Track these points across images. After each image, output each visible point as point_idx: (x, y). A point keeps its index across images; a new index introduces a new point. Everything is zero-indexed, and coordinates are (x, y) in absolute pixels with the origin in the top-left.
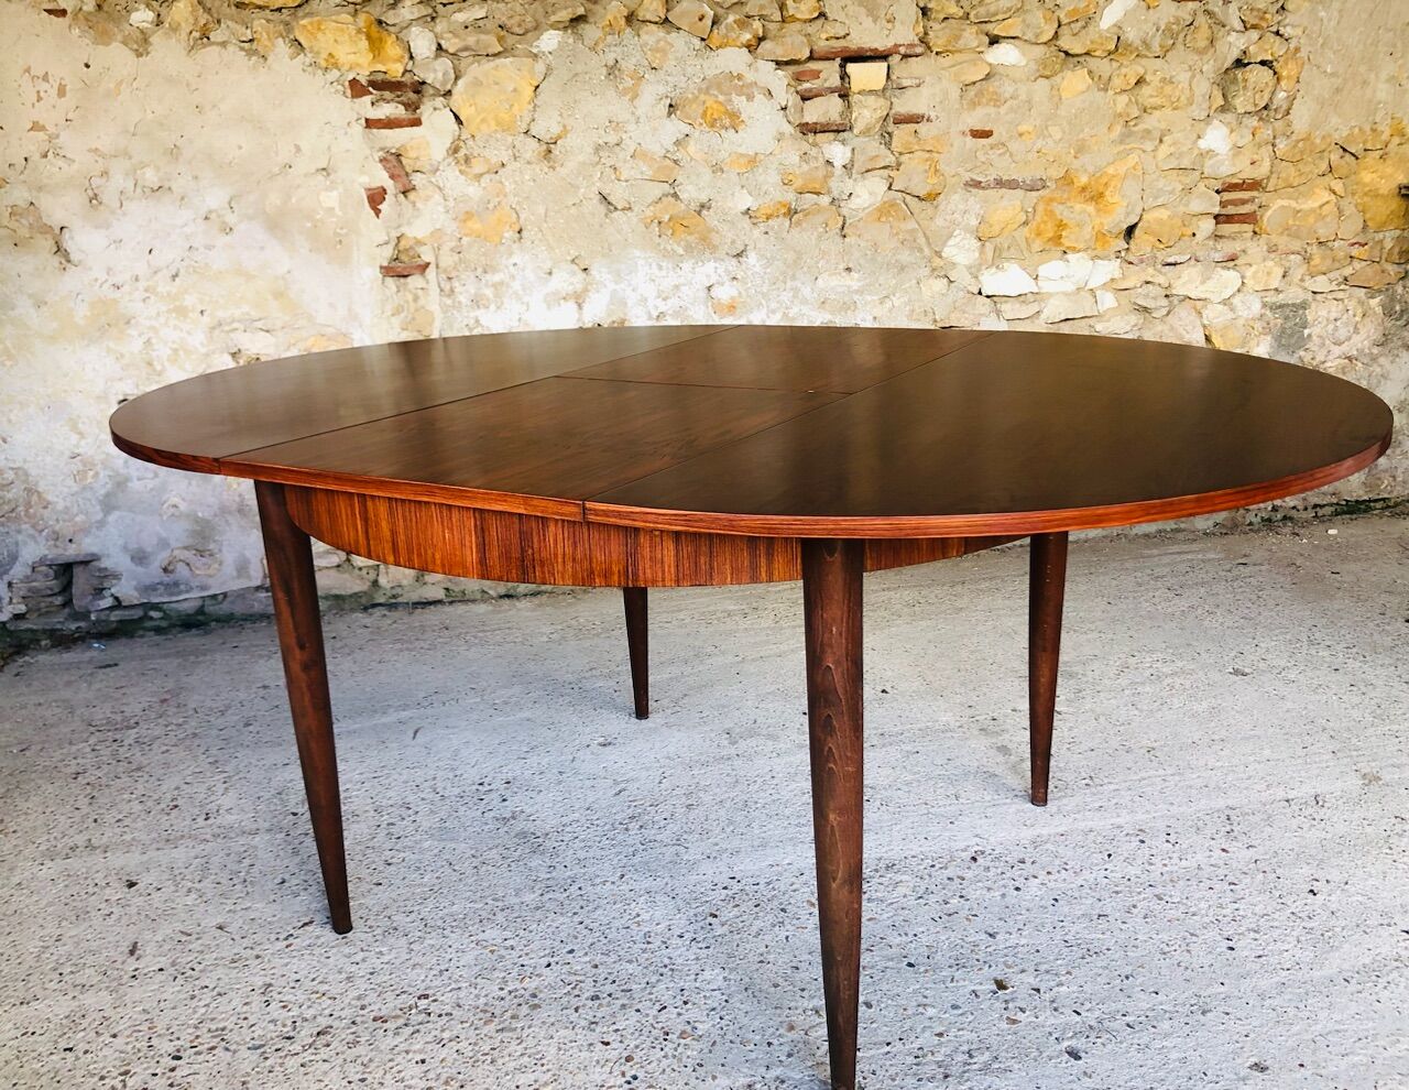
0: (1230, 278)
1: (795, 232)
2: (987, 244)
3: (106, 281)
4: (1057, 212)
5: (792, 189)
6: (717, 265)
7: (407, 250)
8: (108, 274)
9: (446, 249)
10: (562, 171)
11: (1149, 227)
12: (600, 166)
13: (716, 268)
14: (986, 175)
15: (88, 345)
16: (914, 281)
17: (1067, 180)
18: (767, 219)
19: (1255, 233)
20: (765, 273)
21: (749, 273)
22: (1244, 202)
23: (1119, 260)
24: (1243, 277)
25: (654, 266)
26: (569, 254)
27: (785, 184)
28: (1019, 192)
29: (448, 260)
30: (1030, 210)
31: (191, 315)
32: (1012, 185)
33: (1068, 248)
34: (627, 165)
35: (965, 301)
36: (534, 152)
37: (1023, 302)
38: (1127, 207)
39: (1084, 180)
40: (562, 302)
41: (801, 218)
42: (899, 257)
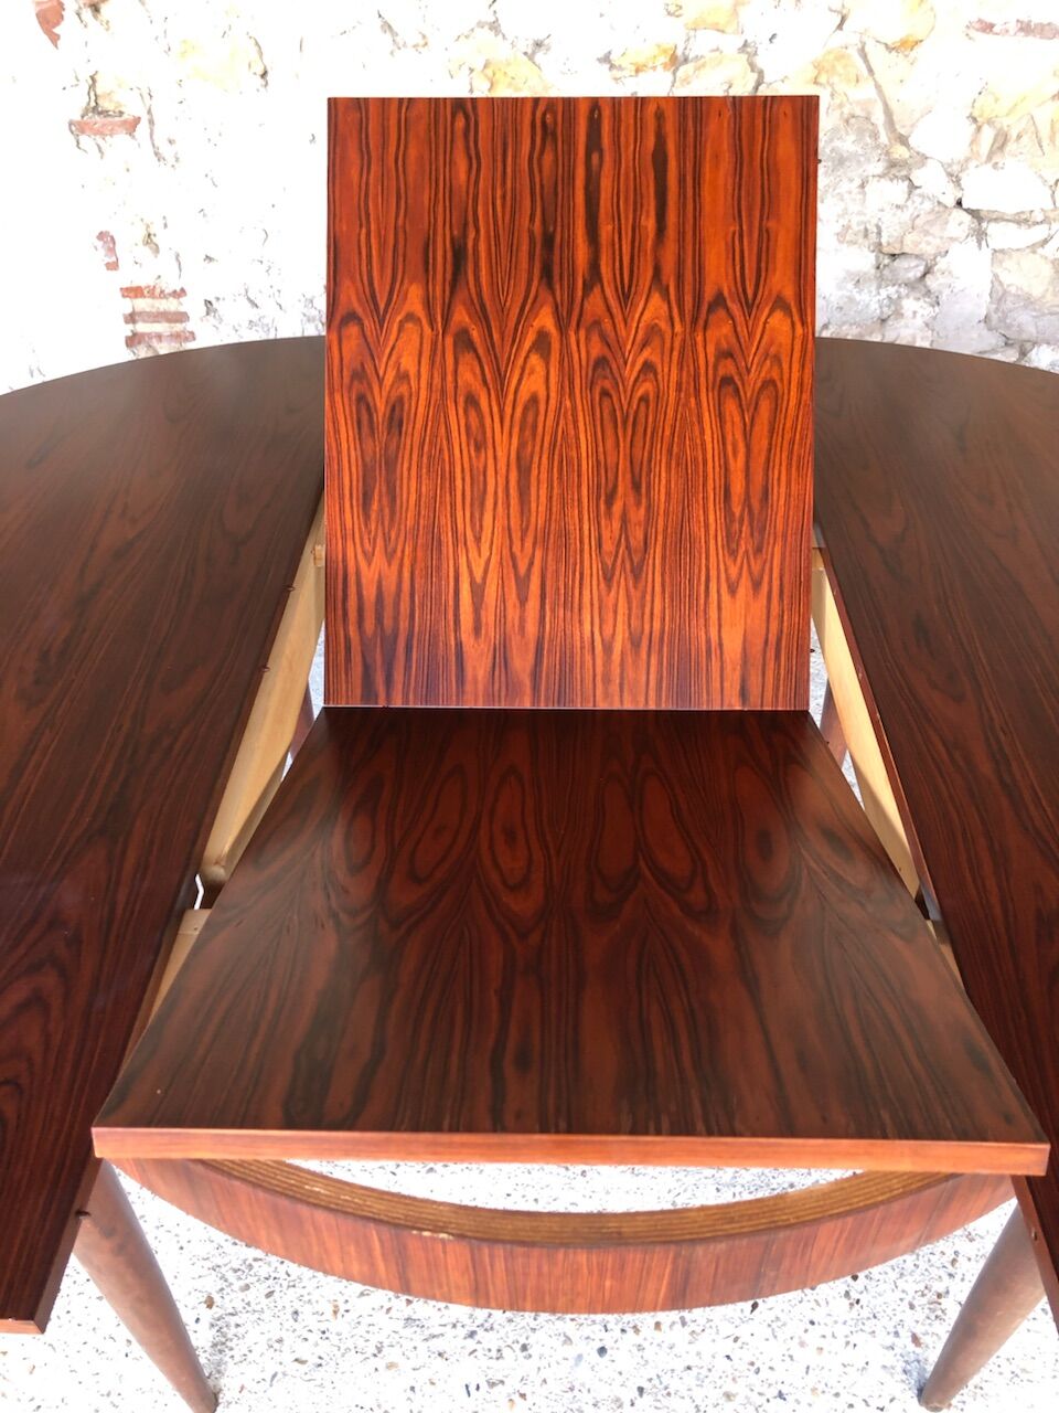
2: (986, 128)
5: (679, 21)
7: (109, 95)
14: (1005, 14)
16: (858, 182)
18: (637, 71)
27: (670, 14)
35: (932, 217)
37: (1024, 222)
41: (691, 73)
42: (837, 143)
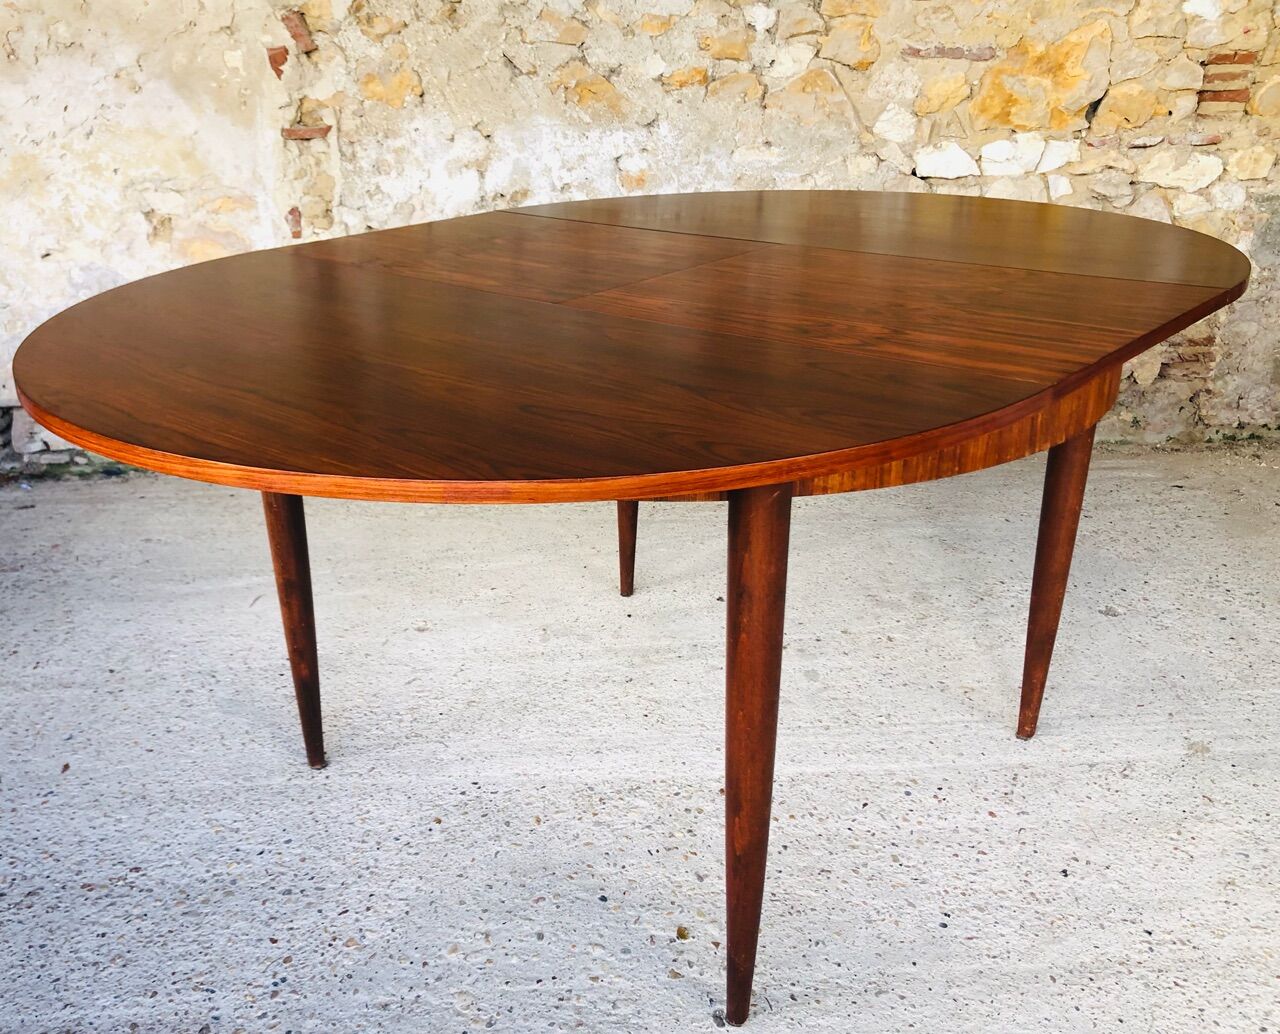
0: (1210, 165)
1: (710, 101)
2: (924, 120)
3: (26, 136)
4: (1007, 86)
5: (708, 54)
6: (628, 136)
7: (311, 112)
8: (27, 130)
9: (348, 112)
10: (466, 32)
11: (1114, 104)
12: (505, 27)
13: (625, 138)
14: (926, 43)
15: (12, 200)
16: (840, 158)
17: (1020, 48)
18: (681, 86)
19: (1246, 112)
20: (677, 145)
21: (660, 144)
22: (1234, 77)
23: (1078, 141)
24: (1225, 164)
25: (559, 134)
26: (471, 119)
27: (702, 49)
28: (964, 63)
29: (349, 124)
30: (976, 83)
31: (105, 173)
32: (956, 53)
33: (1017, 126)
34: (533, 26)
35: (896, 182)
36: (438, 11)
37: (963, 185)
38: (1090, 81)
39: (1041, 48)
40: (464, 170)
41: (718, 86)
42: (823, 131)
